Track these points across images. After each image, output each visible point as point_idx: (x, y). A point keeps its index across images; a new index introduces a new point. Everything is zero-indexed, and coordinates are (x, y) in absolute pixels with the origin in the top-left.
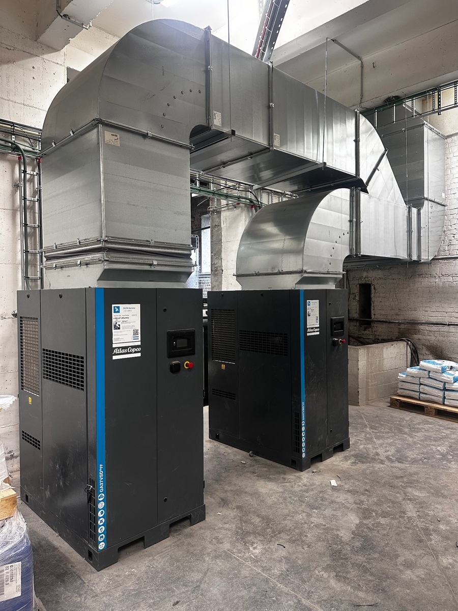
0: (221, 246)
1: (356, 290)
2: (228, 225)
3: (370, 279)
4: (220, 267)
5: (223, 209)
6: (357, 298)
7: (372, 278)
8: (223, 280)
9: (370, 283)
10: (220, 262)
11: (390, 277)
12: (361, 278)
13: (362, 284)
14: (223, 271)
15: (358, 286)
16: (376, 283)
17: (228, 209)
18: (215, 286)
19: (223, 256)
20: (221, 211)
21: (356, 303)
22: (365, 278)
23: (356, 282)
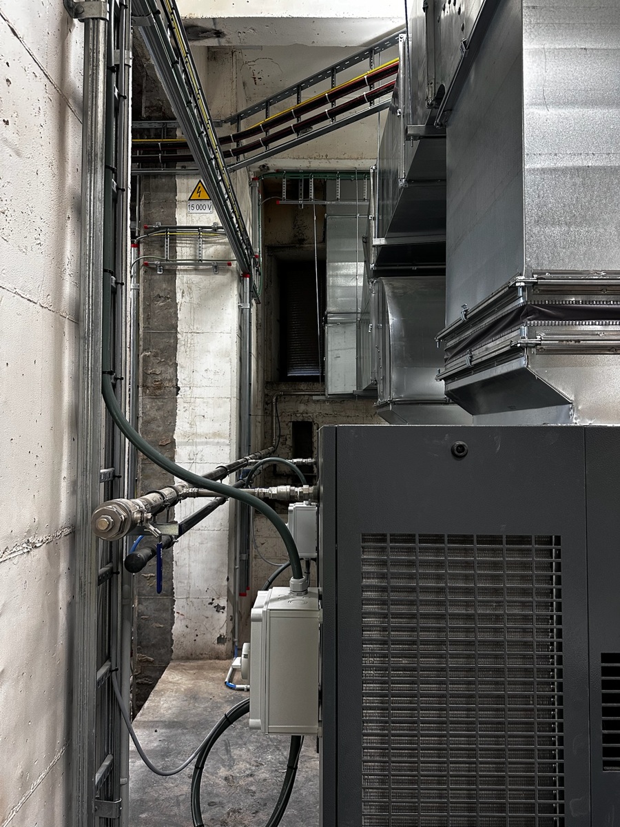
0: (176, 339)
1: (287, 431)
2: (195, 301)
3: (310, 415)
4: (170, 380)
5: (179, 267)
6: (289, 442)
7: (315, 414)
8: (179, 407)
9: (311, 420)
10: (171, 370)
11: (343, 414)
12: (295, 414)
13: (297, 422)
14: (178, 389)
15: (291, 424)
16: (321, 420)
17: (196, 270)
18: (154, 419)
19: (181, 358)
20: (175, 271)
21: (287, 450)
22: (302, 414)
23: (288, 419)
